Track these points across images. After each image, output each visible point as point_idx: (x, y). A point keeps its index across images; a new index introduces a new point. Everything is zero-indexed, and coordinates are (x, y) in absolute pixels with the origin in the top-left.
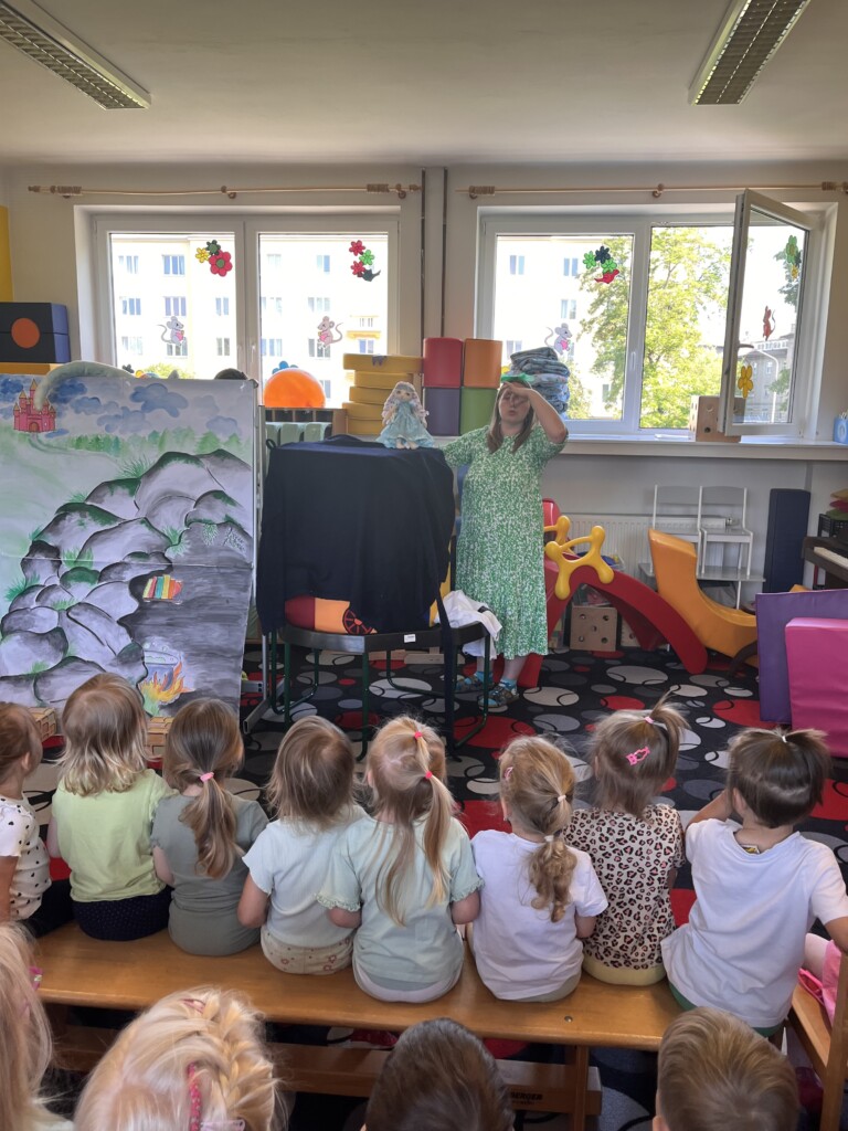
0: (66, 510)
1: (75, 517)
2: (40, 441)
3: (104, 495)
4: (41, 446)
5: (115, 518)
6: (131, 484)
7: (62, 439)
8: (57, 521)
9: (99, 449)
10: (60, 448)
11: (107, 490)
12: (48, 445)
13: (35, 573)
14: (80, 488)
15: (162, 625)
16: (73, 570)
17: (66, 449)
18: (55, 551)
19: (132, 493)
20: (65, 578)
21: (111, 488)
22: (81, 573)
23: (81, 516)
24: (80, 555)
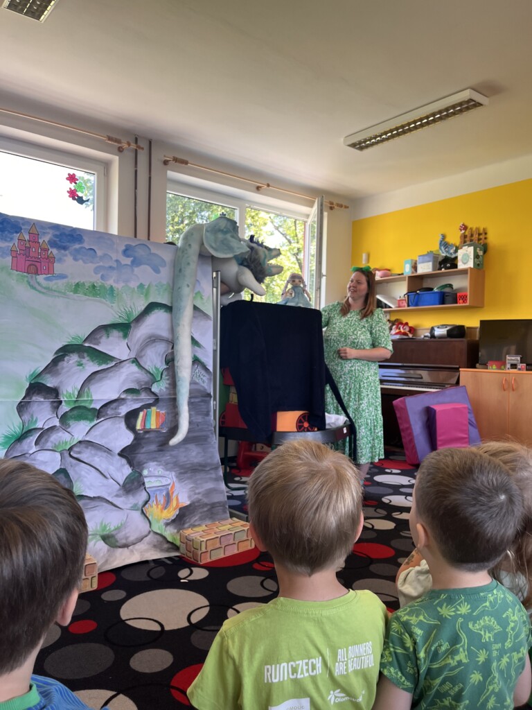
0: (65, 351)
1: (74, 358)
2: (39, 284)
3: (101, 337)
4: (39, 288)
5: (111, 358)
6: (124, 328)
7: (60, 284)
8: (55, 362)
9: (95, 295)
10: (59, 292)
11: (103, 332)
12: (48, 288)
13: (32, 416)
14: (78, 330)
15: (155, 451)
16: (72, 410)
17: (64, 294)
18: (54, 392)
19: (125, 336)
20: (64, 419)
21: (107, 331)
22: (81, 412)
23: (79, 357)
24: (79, 395)
